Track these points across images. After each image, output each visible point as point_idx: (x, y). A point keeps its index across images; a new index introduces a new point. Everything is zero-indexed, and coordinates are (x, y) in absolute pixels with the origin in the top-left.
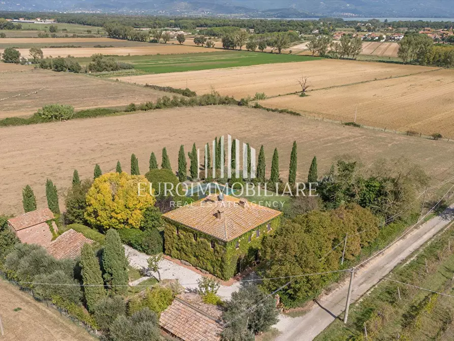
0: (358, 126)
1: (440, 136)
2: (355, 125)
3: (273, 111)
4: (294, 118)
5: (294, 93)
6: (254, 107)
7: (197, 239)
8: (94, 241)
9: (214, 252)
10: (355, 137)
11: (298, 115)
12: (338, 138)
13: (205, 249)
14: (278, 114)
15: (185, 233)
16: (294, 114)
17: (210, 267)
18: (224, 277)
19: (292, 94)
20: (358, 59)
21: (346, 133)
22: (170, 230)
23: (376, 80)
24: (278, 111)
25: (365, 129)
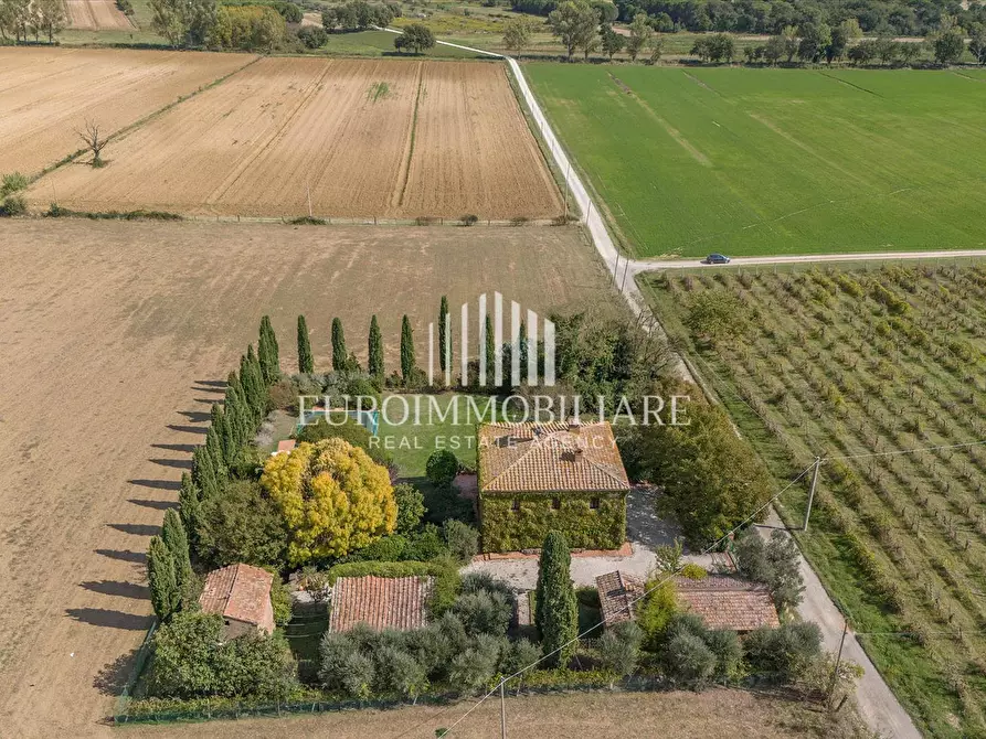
0: (321, 222)
1: (474, 219)
2: (313, 222)
3: (106, 217)
4: (167, 227)
5: (67, 161)
6: (50, 214)
7: (560, 505)
8: (416, 577)
9: (600, 513)
10: (351, 248)
11: (175, 217)
12: (326, 256)
13: (580, 515)
14: (125, 223)
15: (533, 504)
16: (166, 217)
17: (587, 540)
18: (618, 544)
19: (64, 163)
20: (62, 42)
21: (321, 243)
22: (499, 510)
23: (181, 100)
24: (121, 216)
25: (337, 227)
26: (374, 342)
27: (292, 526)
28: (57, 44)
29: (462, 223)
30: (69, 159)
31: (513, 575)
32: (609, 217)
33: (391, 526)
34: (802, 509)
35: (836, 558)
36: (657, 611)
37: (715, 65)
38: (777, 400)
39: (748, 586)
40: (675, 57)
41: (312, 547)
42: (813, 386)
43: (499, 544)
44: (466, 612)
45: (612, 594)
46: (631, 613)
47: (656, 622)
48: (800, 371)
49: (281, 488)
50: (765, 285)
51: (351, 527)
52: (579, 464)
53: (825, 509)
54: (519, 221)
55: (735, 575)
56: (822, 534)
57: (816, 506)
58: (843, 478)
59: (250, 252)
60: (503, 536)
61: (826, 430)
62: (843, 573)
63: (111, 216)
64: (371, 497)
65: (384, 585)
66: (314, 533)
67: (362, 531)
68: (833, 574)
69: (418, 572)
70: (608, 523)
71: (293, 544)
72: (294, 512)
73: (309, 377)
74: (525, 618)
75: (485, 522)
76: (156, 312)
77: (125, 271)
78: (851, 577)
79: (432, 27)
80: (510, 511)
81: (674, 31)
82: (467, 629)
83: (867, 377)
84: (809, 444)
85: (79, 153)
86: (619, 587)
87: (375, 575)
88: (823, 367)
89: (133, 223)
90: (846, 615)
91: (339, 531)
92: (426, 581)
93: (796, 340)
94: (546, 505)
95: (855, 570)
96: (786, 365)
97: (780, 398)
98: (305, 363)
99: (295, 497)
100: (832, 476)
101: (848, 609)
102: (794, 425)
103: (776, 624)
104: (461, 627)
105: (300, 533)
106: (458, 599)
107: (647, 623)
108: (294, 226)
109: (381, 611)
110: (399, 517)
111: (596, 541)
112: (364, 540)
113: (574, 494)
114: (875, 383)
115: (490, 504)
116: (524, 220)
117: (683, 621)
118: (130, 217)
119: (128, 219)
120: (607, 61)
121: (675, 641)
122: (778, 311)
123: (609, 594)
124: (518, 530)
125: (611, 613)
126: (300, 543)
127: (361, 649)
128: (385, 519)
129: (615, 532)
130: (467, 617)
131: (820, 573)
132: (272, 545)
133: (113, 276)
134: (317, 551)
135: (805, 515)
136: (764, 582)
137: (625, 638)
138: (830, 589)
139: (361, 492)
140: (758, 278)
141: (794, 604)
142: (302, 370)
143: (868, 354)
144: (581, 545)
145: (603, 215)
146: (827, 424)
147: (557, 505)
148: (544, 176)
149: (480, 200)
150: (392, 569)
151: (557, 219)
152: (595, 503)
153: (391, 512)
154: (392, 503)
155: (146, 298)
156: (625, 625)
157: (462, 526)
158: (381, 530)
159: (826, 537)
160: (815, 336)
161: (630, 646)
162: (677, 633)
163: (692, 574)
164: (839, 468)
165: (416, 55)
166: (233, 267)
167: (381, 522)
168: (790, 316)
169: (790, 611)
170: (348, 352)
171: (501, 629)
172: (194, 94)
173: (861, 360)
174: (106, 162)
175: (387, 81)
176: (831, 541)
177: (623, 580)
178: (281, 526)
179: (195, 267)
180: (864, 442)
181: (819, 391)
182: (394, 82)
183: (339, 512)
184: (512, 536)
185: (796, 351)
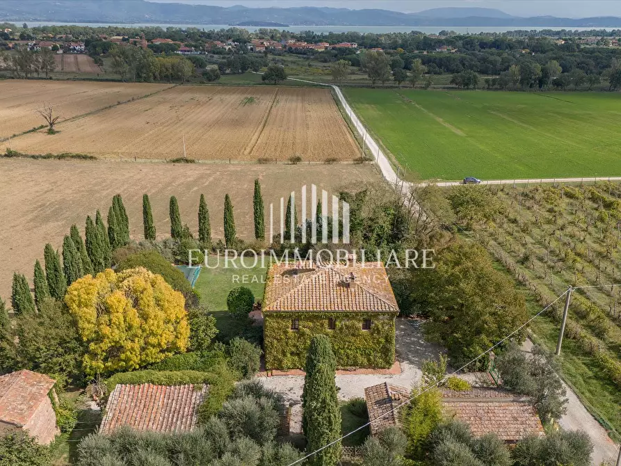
0: (192, 161)
1: (298, 159)
2: (187, 161)
3: (44, 158)
4: (87, 163)
5: (32, 131)
6: (6, 155)
7: (335, 325)
8: (191, 386)
9: (372, 334)
10: (209, 175)
11: (91, 158)
12: (191, 179)
13: (353, 335)
14: (57, 161)
15: (311, 324)
16: (85, 157)
17: (361, 359)
18: (389, 364)
19: (30, 132)
20: (54, 78)
21: (189, 173)
22: (279, 329)
23: (119, 103)
24: (55, 157)
25: (204, 164)
26: (203, 215)
27: (85, 339)
28: (51, 78)
29: (290, 163)
30: (34, 130)
31: (291, 389)
32: (394, 160)
33: (183, 344)
34: (554, 338)
35: (590, 378)
36: (422, 418)
37: (465, 89)
38: (524, 260)
39: (511, 397)
40: (440, 86)
41: (105, 360)
42: (552, 252)
43: (280, 361)
44: (231, 416)
45: (379, 403)
46: (397, 420)
47: (421, 429)
48: (540, 243)
49: (79, 306)
50: (508, 194)
51: (142, 342)
52: (353, 290)
53: (574, 338)
54: (330, 161)
55: (499, 388)
56: (574, 357)
57: (566, 336)
58: (588, 313)
59: (138, 177)
60: (284, 354)
61: (567, 281)
62: (599, 389)
63: (48, 157)
64: (161, 314)
65: (159, 393)
66: (106, 345)
67: (154, 346)
68: (590, 391)
69: (193, 381)
70: (379, 343)
71: (86, 356)
72: (86, 325)
73: (151, 243)
74: (295, 426)
75: (267, 341)
76: (56, 209)
77: (46, 186)
78: (607, 394)
79: (287, 71)
80: (290, 330)
81: (440, 73)
82: (231, 434)
83: (596, 246)
84: (554, 291)
85: (42, 127)
86: (386, 396)
87: (153, 383)
88: (558, 240)
89: (62, 161)
90: (607, 428)
91: (129, 345)
92: (201, 389)
93: (535, 224)
94: (322, 325)
95: (610, 388)
96: (528, 239)
97: (526, 258)
98: (149, 233)
99: (91, 313)
100: (577, 313)
101: (609, 423)
102: (540, 278)
103: (541, 434)
104: (225, 431)
105: (92, 346)
106: (226, 404)
107: (412, 430)
108: (173, 164)
109: (153, 416)
110: (191, 338)
111: (369, 360)
112: (154, 355)
113: (347, 315)
114: (603, 250)
115: (271, 323)
116: (334, 160)
117: (448, 427)
118: (61, 157)
119: (59, 159)
120: (397, 87)
121: (440, 447)
122: (518, 207)
123: (377, 402)
124: (298, 349)
125: (376, 421)
126: (94, 355)
127: (120, 452)
128: (177, 337)
129: (385, 351)
130: (232, 422)
131: (576, 390)
132: (68, 357)
133: (37, 188)
134: (109, 364)
135: (558, 343)
136: (528, 394)
137: (388, 444)
138: (588, 404)
139: (152, 311)
140: (502, 190)
141: (557, 416)
142: (146, 238)
143: (593, 233)
144: (355, 364)
145: (389, 159)
146: (567, 277)
147: (332, 326)
148: (350, 140)
149: (305, 151)
150: (169, 378)
151: (356, 160)
152: (367, 325)
153: (182, 331)
154: (184, 323)
155: (53, 200)
156: (389, 432)
157: (247, 344)
158: (173, 348)
159: (579, 361)
160: (549, 222)
161: (394, 453)
162: (442, 440)
163: (457, 387)
164: (583, 306)
165: (275, 84)
166: (123, 184)
167: (172, 338)
168: (528, 211)
169: (554, 422)
170: (183, 224)
171: (270, 435)
172: (129, 101)
173: (588, 236)
174: (58, 132)
175: (254, 96)
176: (584, 364)
177: (390, 390)
178: (75, 339)
179: (95, 185)
180: (601, 290)
181: (557, 256)
182: (258, 96)
183: (130, 328)
184: (292, 354)
185: (536, 231)
